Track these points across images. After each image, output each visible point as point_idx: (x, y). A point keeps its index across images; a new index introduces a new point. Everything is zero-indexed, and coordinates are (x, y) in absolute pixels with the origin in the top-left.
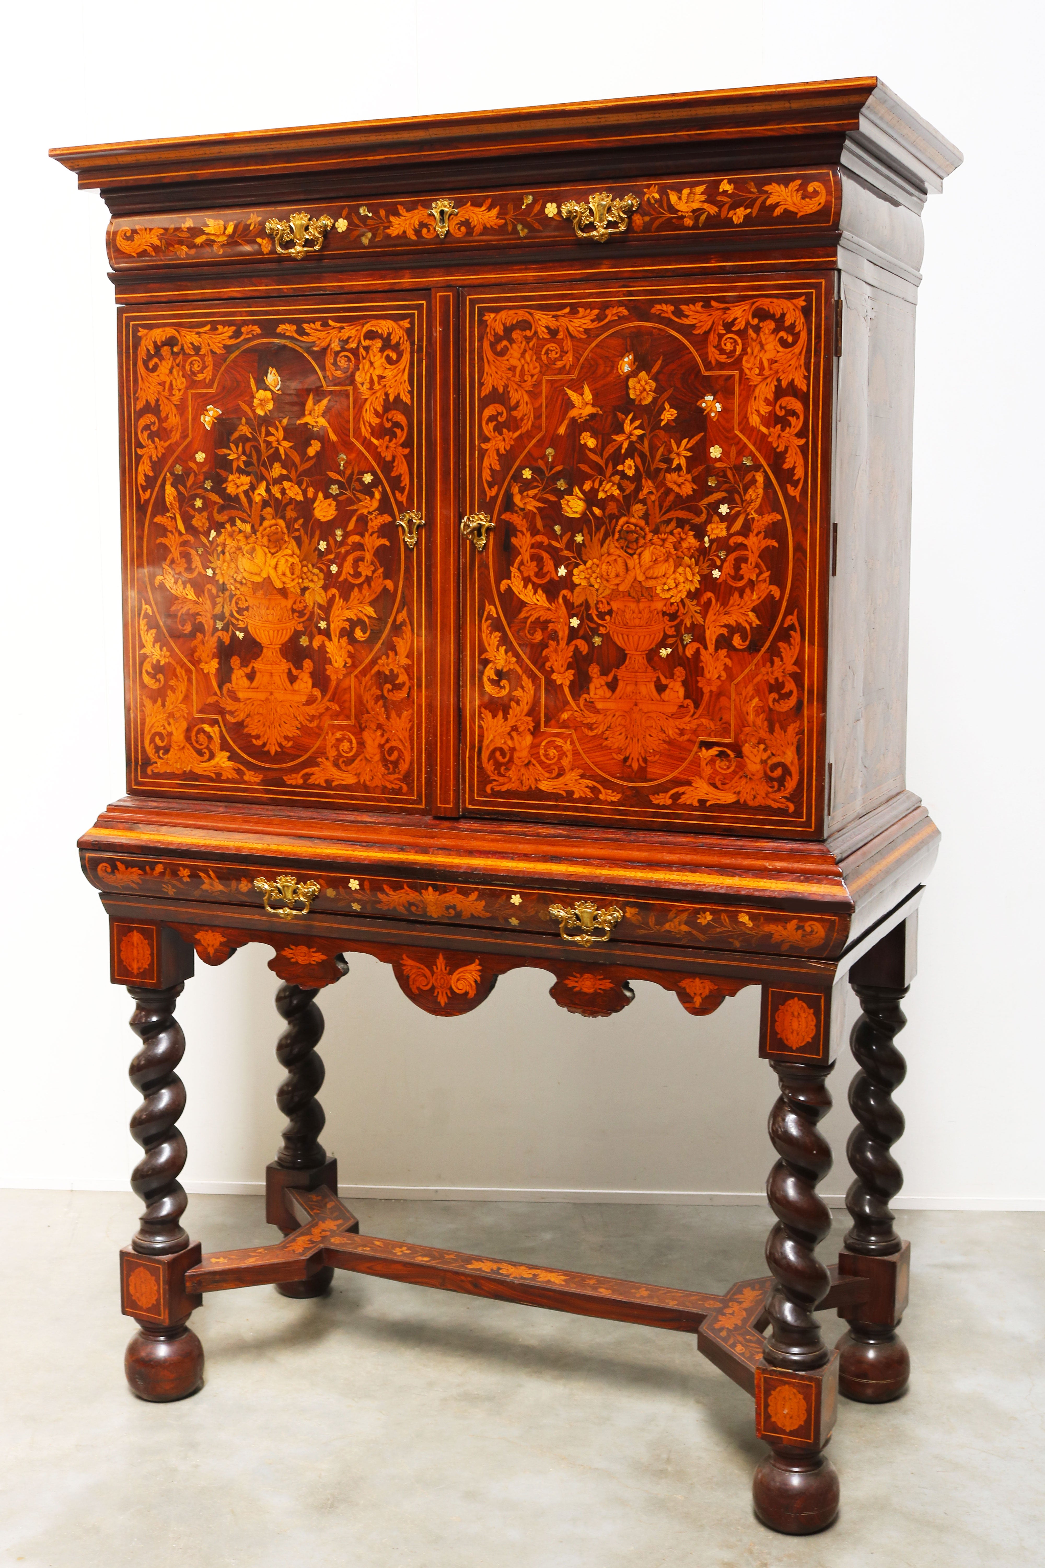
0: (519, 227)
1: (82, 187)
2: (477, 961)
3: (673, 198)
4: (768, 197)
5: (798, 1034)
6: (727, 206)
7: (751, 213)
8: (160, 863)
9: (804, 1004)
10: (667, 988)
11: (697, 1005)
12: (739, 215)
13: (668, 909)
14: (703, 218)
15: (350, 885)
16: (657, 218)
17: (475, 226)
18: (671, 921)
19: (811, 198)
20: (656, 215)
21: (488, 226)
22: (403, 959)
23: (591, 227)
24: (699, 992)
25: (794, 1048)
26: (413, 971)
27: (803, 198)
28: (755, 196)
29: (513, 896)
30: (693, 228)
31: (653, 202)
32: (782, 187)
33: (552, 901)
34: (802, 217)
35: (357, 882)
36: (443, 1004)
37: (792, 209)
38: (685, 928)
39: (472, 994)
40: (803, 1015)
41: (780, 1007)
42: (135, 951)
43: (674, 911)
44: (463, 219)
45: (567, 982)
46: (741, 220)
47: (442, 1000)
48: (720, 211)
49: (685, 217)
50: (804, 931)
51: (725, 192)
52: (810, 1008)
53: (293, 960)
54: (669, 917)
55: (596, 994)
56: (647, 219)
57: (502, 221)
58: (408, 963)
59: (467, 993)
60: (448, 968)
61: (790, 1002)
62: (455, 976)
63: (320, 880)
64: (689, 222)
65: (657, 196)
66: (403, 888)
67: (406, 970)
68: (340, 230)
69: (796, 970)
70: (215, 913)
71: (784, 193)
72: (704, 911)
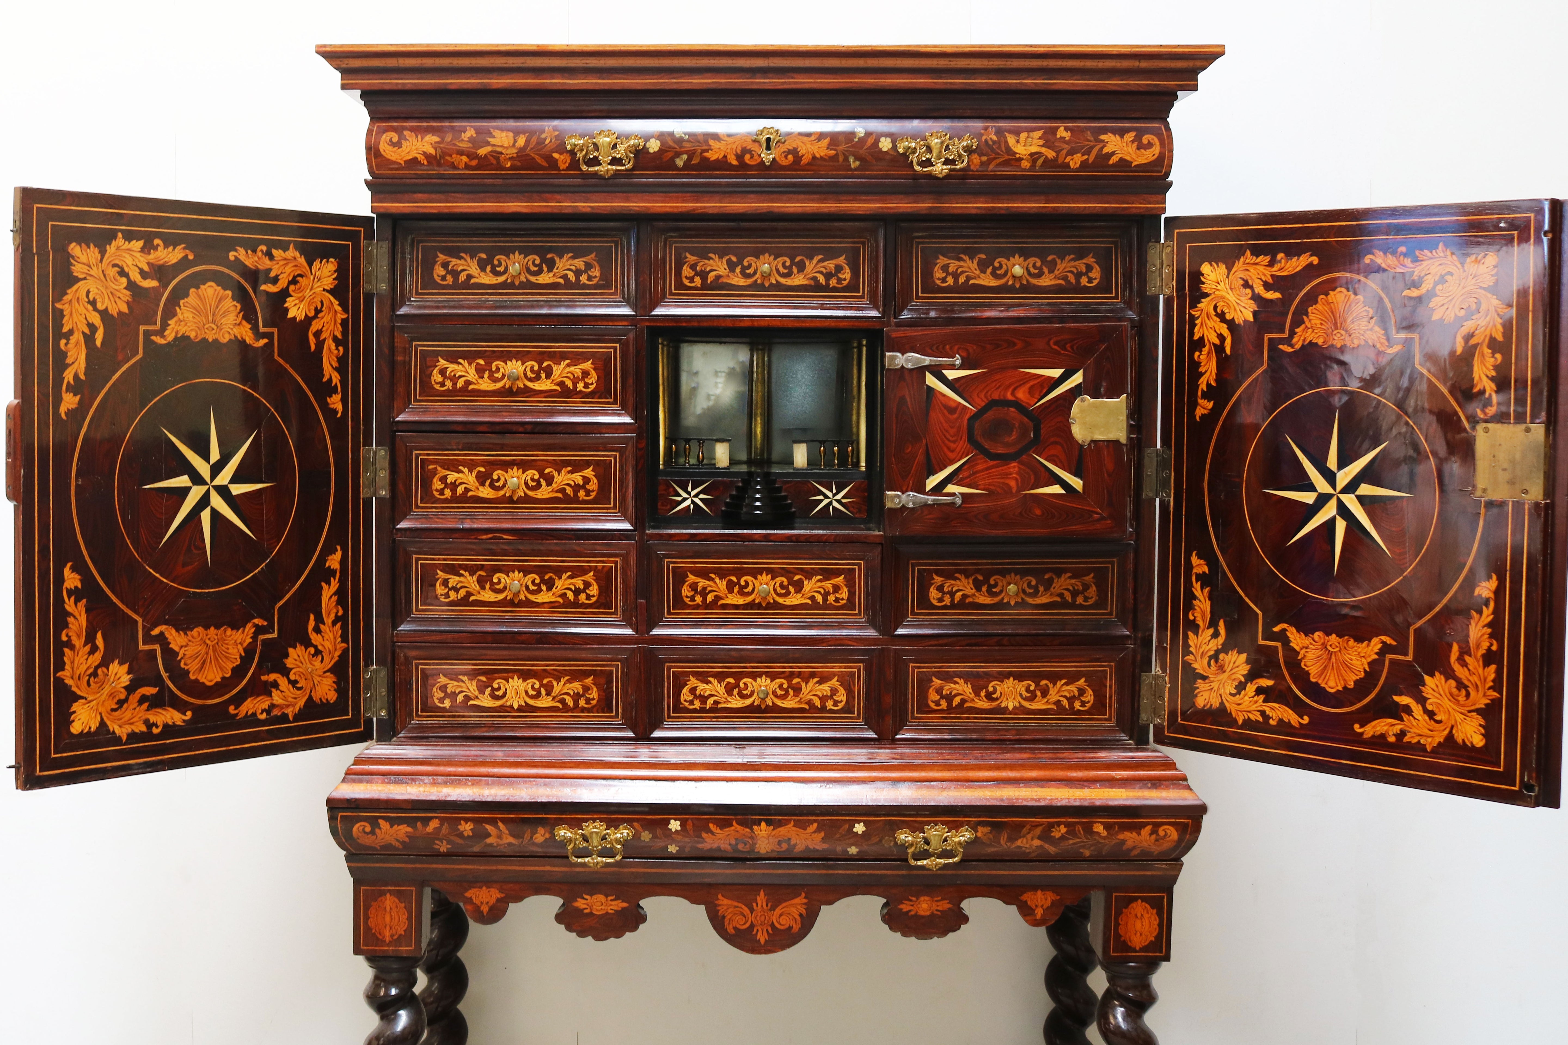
0: (851, 159)
1: (344, 87)
2: (803, 895)
3: (1011, 140)
4: (1104, 146)
5: (1141, 934)
6: (1064, 152)
7: (1087, 159)
8: (436, 818)
9: (1147, 905)
10: (1007, 903)
11: (1039, 916)
12: (1075, 161)
13: (1022, 826)
14: (1040, 161)
15: (670, 827)
16: (995, 158)
17: (803, 156)
18: (1024, 836)
19: (1145, 149)
20: (993, 156)
21: (818, 156)
22: (718, 899)
23: (928, 163)
24: (1040, 904)
25: (1138, 948)
26: (729, 911)
27: (1138, 148)
28: (1091, 144)
29: (856, 825)
30: (1029, 170)
31: (991, 143)
32: (1118, 137)
33: (900, 826)
34: (1136, 166)
35: (678, 822)
36: (762, 942)
37: (1128, 158)
38: (1037, 843)
39: (796, 928)
40: (1146, 916)
41: (1124, 910)
42: (388, 918)
43: (1028, 827)
44: (790, 148)
45: (901, 906)
46: (1078, 165)
47: (762, 937)
48: (1057, 155)
49: (1023, 159)
50: (1158, 835)
51: (1063, 138)
52: (1153, 908)
53: (586, 911)
54: (1022, 834)
55: (932, 915)
56: (984, 158)
57: (833, 152)
58: (724, 903)
59: (790, 928)
60: (769, 905)
61: (1134, 905)
62: (778, 911)
63: (635, 824)
64: (1026, 164)
65: (995, 138)
66: (732, 825)
67: (721, 911)
68: (651, 151)
69: (1141, 873)
70: (494, 868)
71: (1120, 142)
72: (1059, 824)
